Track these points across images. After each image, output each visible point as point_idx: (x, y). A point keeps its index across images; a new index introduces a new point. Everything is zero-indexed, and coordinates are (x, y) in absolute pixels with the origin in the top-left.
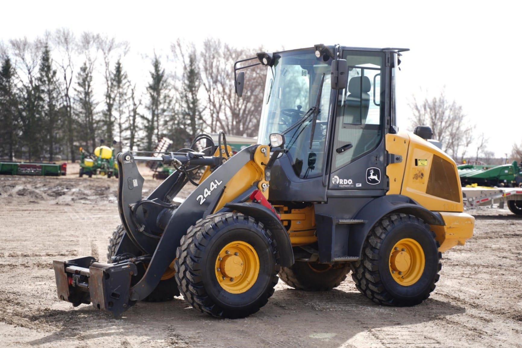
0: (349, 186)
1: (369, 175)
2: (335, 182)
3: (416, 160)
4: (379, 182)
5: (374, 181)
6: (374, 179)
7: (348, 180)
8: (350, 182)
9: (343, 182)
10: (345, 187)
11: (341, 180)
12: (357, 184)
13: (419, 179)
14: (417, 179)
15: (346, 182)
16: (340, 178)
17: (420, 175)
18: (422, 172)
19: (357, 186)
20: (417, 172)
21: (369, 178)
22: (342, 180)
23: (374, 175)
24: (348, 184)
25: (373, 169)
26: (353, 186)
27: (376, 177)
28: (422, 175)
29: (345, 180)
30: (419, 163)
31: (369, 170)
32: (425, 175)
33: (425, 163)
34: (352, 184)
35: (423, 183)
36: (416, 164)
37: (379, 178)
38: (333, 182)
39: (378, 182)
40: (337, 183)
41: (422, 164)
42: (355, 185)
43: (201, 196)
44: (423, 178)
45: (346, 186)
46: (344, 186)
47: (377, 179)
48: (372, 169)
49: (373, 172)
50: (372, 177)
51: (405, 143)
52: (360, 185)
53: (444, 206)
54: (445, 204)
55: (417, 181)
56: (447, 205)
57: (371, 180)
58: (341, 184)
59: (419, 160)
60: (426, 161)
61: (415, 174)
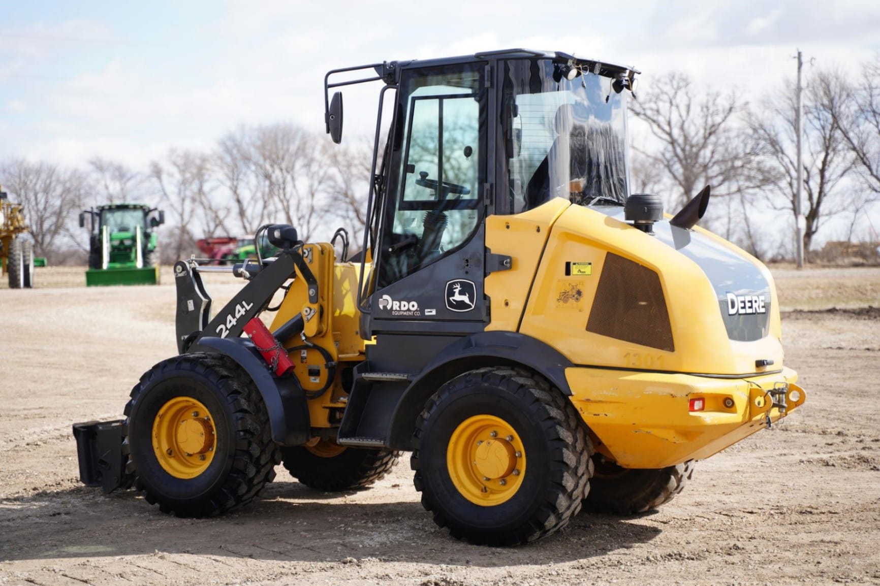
0: (411, 313)
1: (453, 294)
2: (385, 307)
3: (568, 265)
4: (473, 307)
5: (461, 305)
6: (463, 302)
7: (409, 303)
8: (413, 306)
9: (400, 307)
10: (403, 315)
11: (395, 302)
12: (426, 310)
13: (572, 301)
14: (566, 301)
15: (405, 306)
16: (393, 300)
17: (574, 293)
18: (580, 287)
19: (427, 314)
20: (568, 288)
21: (451, 298)
22: (398, 303)
23: (461, 293)
24: (409, 310)
25: (460, 282)
26: (418, 314)
27: (465, 298)
28: (579, 293)
29: (403, 303)
30: (574, 270)
31: (451, 286)
32: (584, 293)
33: (588, 270)
34: (416, 310)
35: (580, 311)
36: (568, 272)
37: (471, 300)
38: (381, 307)
39: (471, 307)
40: (389, 307)
41: (580, 271)
42: (423, 312)
43: (222, 326)
44: (582, 299)
45: (405, 313)
46: (401, 313)
47: (467, 301)
48: (457, 282)
49: (459, 289)
50: (458, 297)
51: (538, 230)
52: (434, 312)
53: (625, 356)
54: (628, 354)
55: (565, 305)
56: (635, 355)
57: (455, 303)
58: (396, 310)
59: (574, 264)
60: (590, 266)
61: (563, 291)
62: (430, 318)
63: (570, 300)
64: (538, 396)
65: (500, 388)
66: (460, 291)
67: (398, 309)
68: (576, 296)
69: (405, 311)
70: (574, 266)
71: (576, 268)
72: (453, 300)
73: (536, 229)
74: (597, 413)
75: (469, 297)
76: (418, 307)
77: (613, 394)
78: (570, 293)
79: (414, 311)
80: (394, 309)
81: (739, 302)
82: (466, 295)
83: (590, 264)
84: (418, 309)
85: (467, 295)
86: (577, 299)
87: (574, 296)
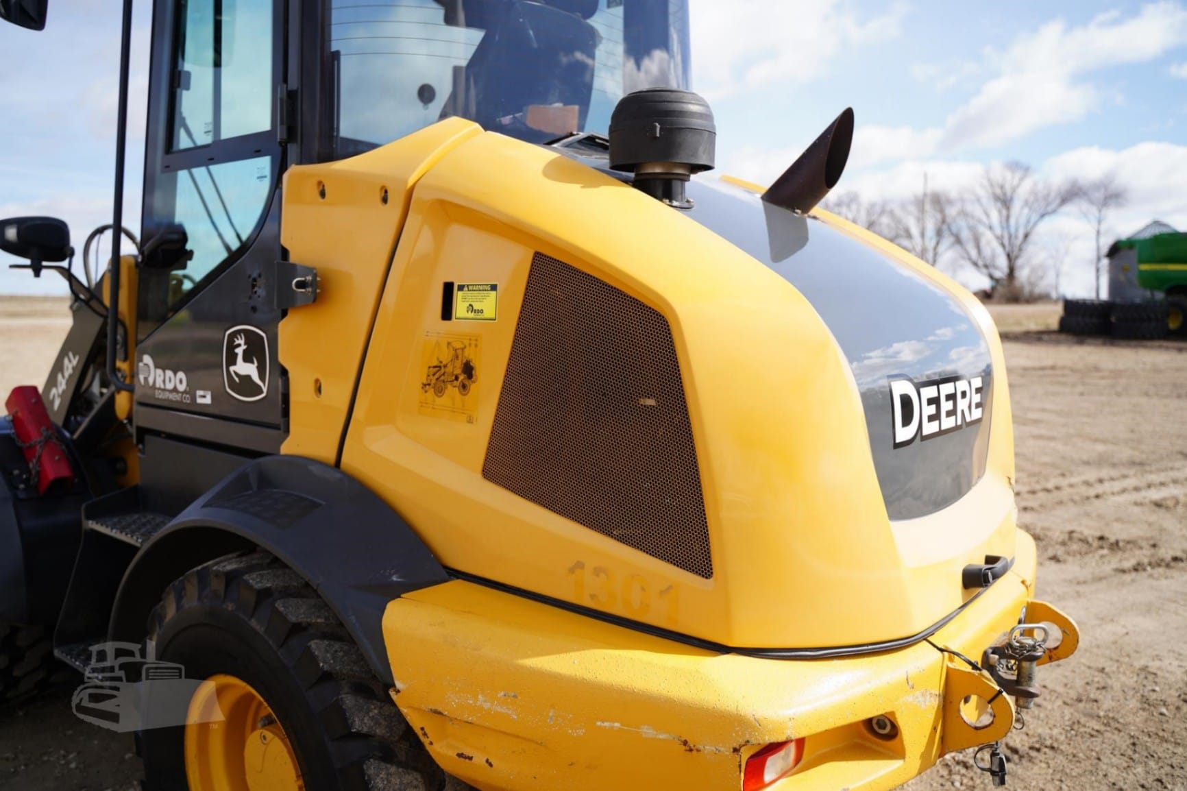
0: (178, 397)
1: (232, 360)
2: (146, 379)
3: (448, 289)
4: (265, 390)
5: (246, 385)
6: (248, 377)
7: (175, 373)
8: (181, 381)
9: (164, 381)
10: (168, 400)
11: (158, 372)
12: (199, 393)
13: (452, 391)
14: (439, 392)
15: (170, 380)
16: (157, 366)
17: (458, 371)
18: (470, 354)
19: (200, 401)
20: (446, 356)
21: (232, 369)
22: (161, 373)
23: (247, 358)
24: (175, 390)
25: (245, 332)
26: (188, 399)
27: (253, 371)
28: (468, 370)
29: (168, 374)
31: (231, 340)
32: (479, 372)
33: (488, 304)
34: (185, 392)
35: (470, 421)
36: (447, 313)
37: (262, 375)
38: (141, 379)
39: (262, 391)
40: (151, 381)
42: (193, 396)
44: (473, 387)
45: (171, 397)
46: (166, 395)
47: (256, 378)
48: (239, 332)
49: (244, 347)
50: (241, 367)
51: (385, 200)
53: (572, 571)
54: (580, 565)
55: (438, 400)
56: (597, 571)
57: (237, 379)
58: (159, 389)
59: (461, 288)
60: (494, 293)
61: (435, 363)
62: (202, 411)
63: (449, 386)
64: (326, 667)
65: (253, 623)
66: (245, 351)
67: (162, 387)
68: (461, 377)
69: (171, 391)
70: (460, 293)
71: (464, 299)
72: (235, 373)
73: (378, 197)
74: (467, 752)
75: (258, 368)
76: (188, 385)
77: (504, 710)
78: (450, 369)
79: (183, 393)
80: (157, 386)
81: (924, 402)
82: (253, 362)
83: (494, 288)
84: (188, 389)
85: (256, 364)
86: (464, 387)
87: (457, 378)
